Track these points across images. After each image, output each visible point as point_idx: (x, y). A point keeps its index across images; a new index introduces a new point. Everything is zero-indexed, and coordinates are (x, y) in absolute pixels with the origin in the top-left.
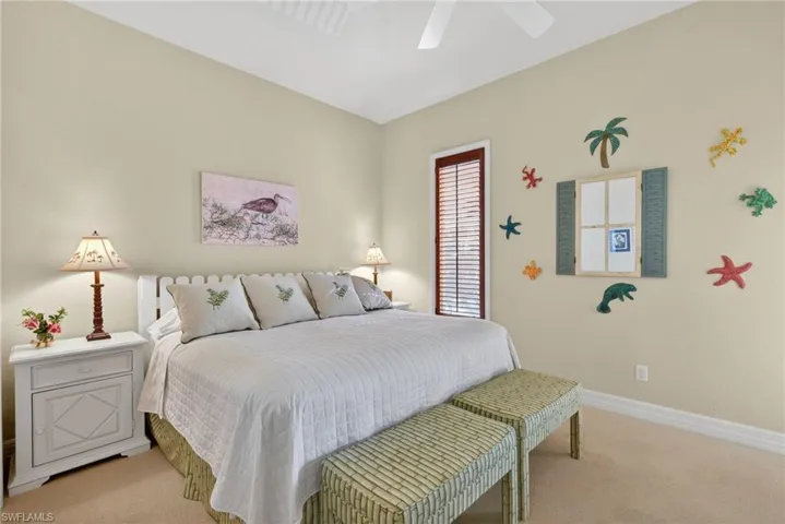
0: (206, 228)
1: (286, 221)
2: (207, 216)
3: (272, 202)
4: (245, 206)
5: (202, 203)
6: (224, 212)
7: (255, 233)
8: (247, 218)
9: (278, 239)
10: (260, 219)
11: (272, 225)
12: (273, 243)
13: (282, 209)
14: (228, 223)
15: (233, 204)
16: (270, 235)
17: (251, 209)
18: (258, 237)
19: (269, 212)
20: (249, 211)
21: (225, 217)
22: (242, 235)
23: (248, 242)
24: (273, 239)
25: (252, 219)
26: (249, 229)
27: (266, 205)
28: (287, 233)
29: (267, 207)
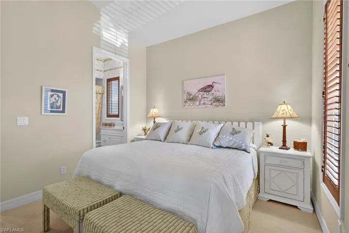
0: (185, 102)
1: (218, 94)
2: (185, 97)
3: (211, 86)
4: (199, 91)
5: (184, 92)
6: (190, 95)
7: (203, 102)
8: (200, 96)
9: (214, 104)
10: (205, 96)
11: (211, 97)
12: (212, 106)
13: (216, 89)
14: (192, 99)
15: (194, 91)
16: (210, 103)
17: (201, 91)
18: (204, 104)
19: (210, 91)
20: (200, 93)
21: (191, 97)
22: (197, 103)
23: (200, 106)
24: (211, 104)
25: (202, 96)
26: (200, 101)
27: (208, 88)
28: (219, 101)
29: (208, 89)
